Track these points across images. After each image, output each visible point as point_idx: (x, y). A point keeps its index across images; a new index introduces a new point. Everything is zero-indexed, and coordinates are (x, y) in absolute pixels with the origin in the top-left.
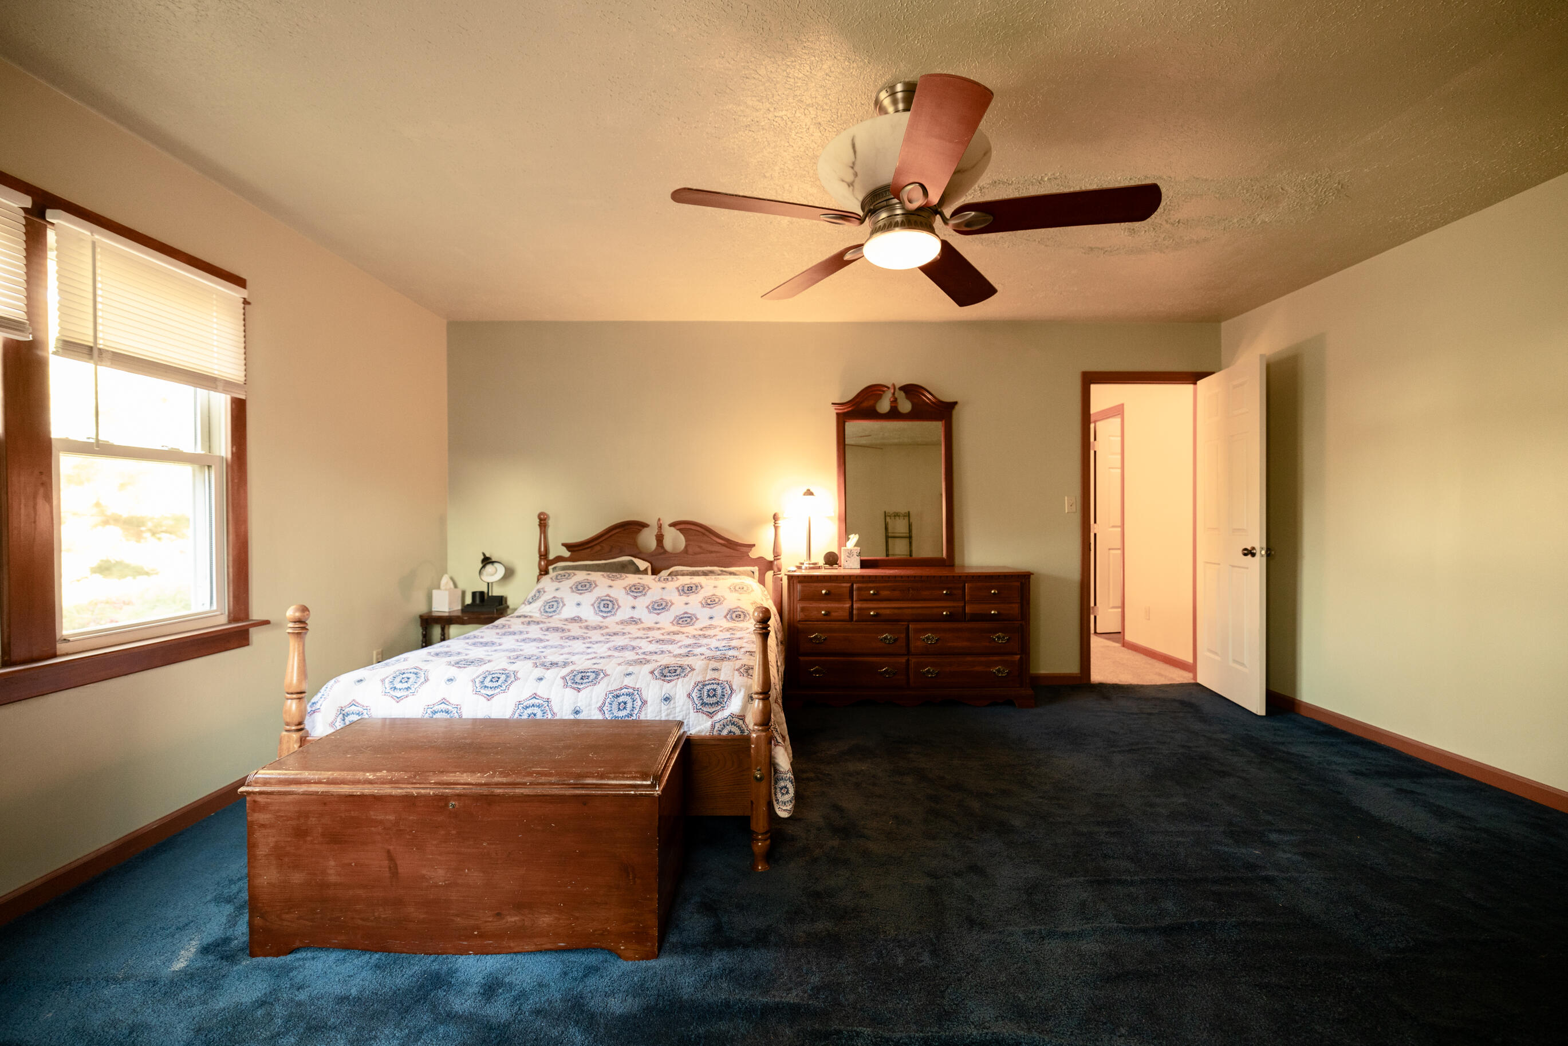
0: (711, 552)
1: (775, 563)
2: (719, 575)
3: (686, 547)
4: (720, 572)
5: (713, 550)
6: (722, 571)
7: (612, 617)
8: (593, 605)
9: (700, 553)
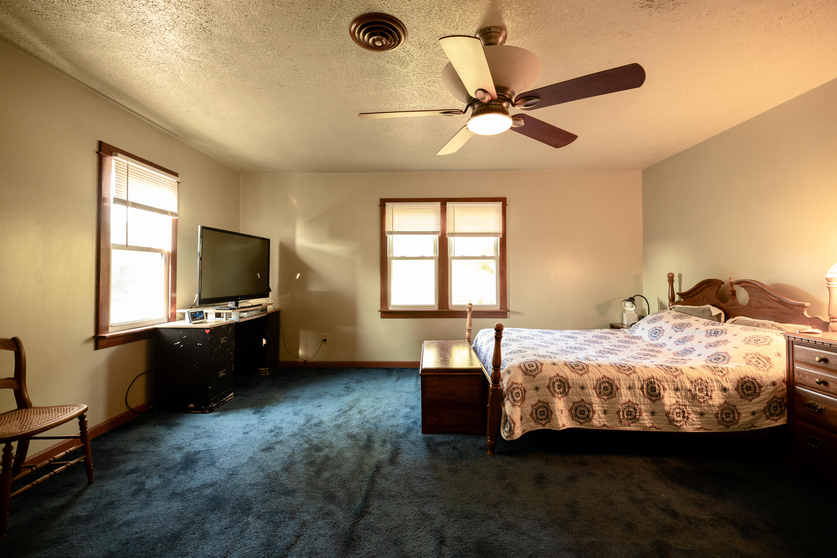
0: (770, 308)
1: (831, 324)
2: (769, 328)
3: (750, 301)
4: (770, 326)
5: (771, 306)
6: (772, 325)
7: (656, 341)
8: (649, 331)
9: (761, 308)
